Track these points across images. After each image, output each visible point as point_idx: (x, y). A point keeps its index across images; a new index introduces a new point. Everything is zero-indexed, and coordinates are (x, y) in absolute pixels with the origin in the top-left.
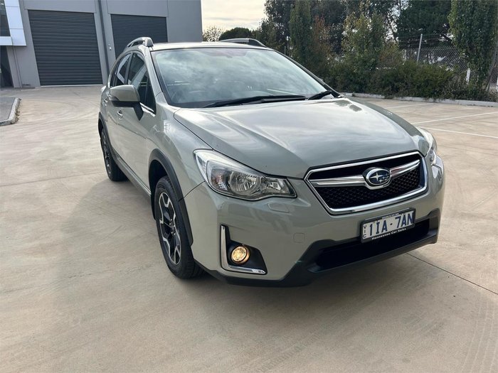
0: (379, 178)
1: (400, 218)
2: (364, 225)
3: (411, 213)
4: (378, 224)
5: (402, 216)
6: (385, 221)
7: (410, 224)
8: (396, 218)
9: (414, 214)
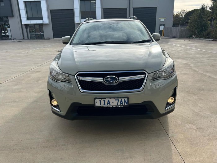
0: (110, 80)
1: (118, 100)
2: (96, 100)
3: (126, 99)
4: (104, 101)
5: (120, 100)
6: (109, 100)
7: (126, 104)
8: (116, 100)
9: (128, 100)
